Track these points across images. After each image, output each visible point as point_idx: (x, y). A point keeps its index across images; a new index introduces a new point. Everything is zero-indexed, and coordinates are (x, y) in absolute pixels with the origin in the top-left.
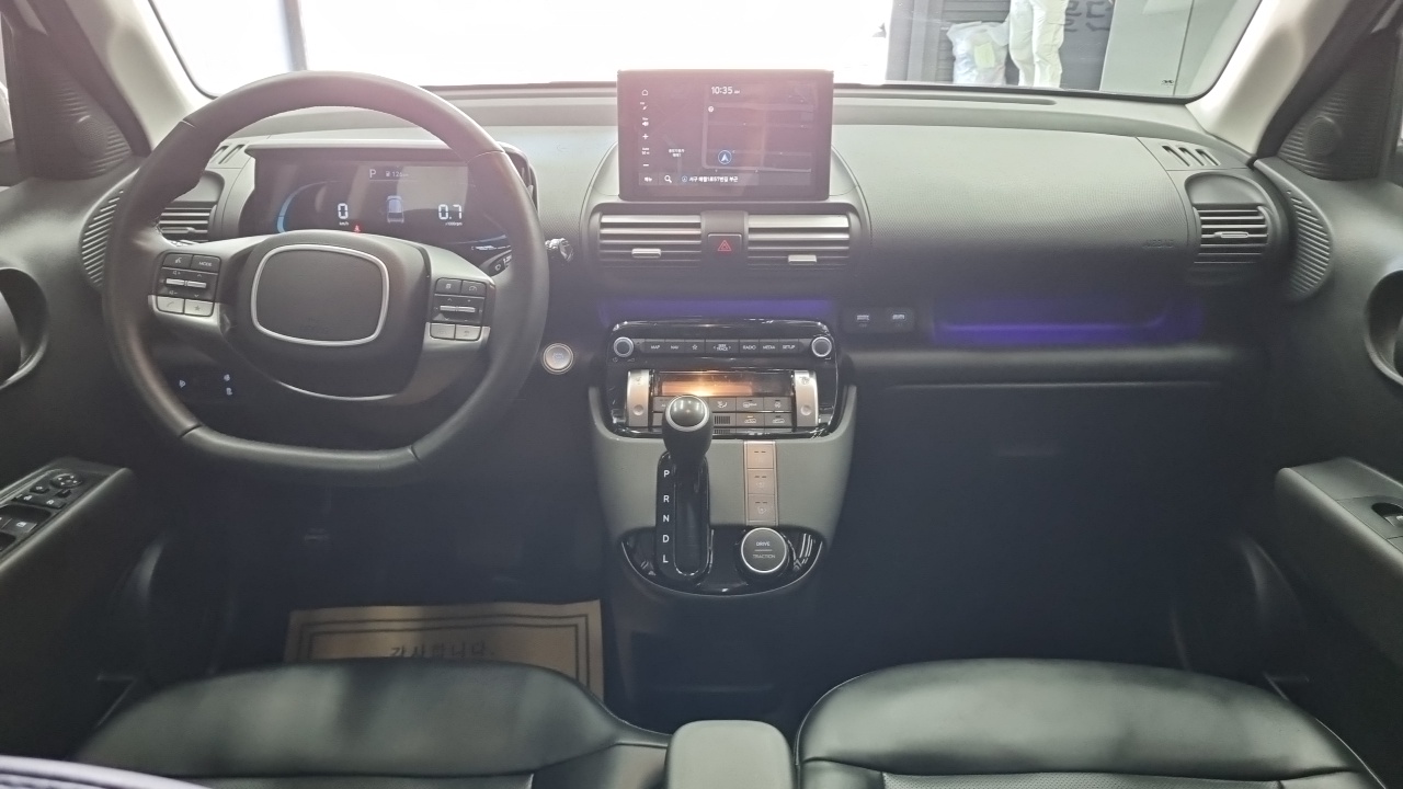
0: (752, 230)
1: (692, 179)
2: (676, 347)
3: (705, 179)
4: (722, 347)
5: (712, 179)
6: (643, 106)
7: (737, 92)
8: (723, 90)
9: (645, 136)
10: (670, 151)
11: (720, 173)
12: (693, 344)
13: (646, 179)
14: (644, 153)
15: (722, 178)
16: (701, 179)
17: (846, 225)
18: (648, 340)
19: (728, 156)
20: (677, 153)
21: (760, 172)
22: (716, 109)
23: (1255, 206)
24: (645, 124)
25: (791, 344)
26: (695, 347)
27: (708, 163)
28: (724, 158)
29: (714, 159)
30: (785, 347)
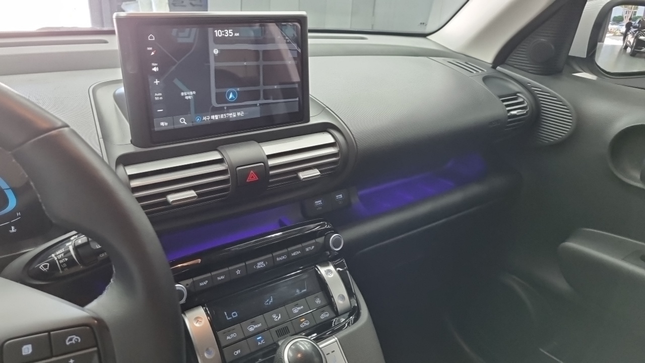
0: (271, 157)
1: (205, 118)
2: (222, 277)
3: (215, 117)
4: (261, 265)
5: (222, 116)
6: (151, 51)
7: (237, 35)
8: (224, 33)
9: (157, 82)
10: (182, 94)
11: (229, 109)
12: (236, 269)
13: (162, 124)
14: (156, 99)
15: (230, 114)
16: (213, 117)
17: (332, 140)
18: (195, 279)
19: (234, 94)
20: (189, 95)
21: (260, 104)
22: (221, 51)
23: (515, 94)
24: (155, 69)
25: (311, 246)
26: (238, 272)
27: (218, 102)
28: (231, 96)
29: (221, 98)
30: (307, 250)
